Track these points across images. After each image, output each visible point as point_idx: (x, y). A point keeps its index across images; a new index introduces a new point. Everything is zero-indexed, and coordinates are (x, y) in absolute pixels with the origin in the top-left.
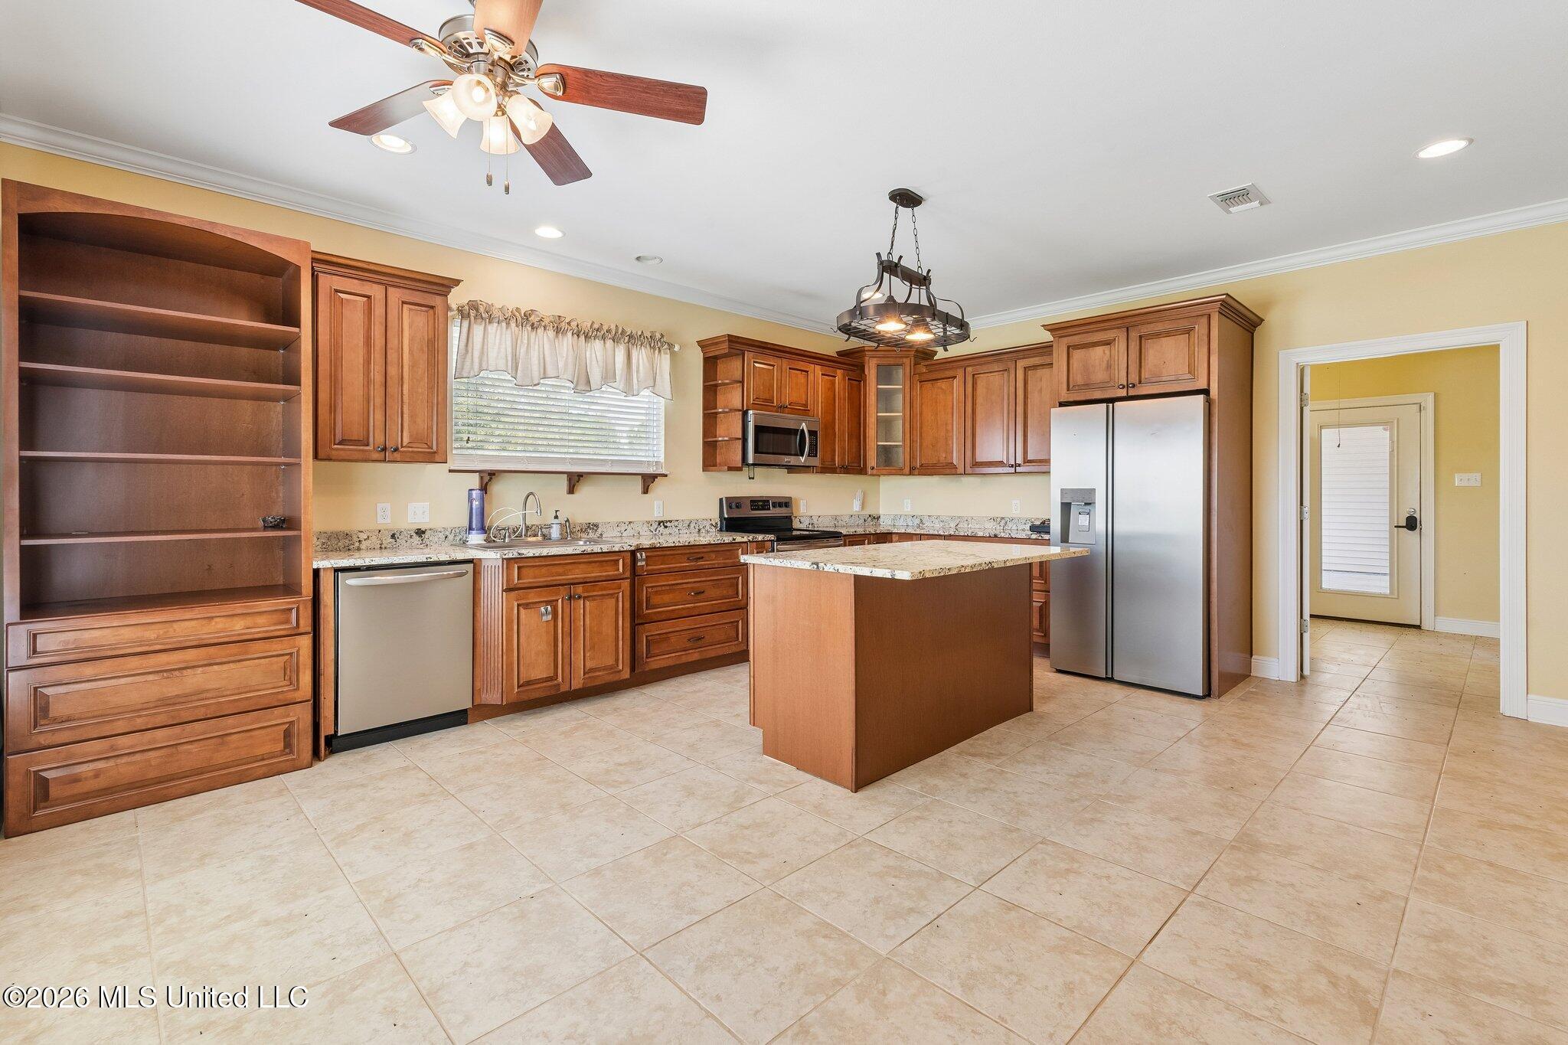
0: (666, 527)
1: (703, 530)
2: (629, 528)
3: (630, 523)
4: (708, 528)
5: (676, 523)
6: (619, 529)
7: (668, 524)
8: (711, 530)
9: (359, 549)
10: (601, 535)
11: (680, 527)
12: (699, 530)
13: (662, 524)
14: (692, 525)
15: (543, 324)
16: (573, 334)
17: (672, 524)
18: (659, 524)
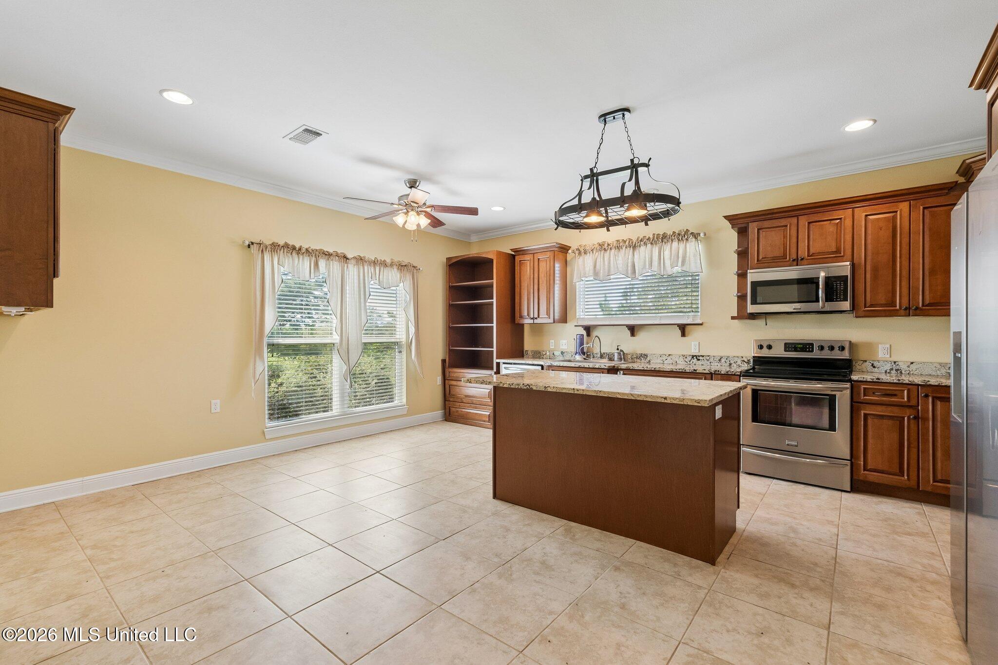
0: (699, 360)
1: (733, 364)
2: (669, 358)
3: (669, 355)
4: (739, 363)
5: (708, 358)
6: (661, 358)
7: (701, 358)
8: (743, 365)
9: (543, 358)
10: (649, 361)
11: (711, 360)
12: (730, 364)
13: (695, 357)
14: (723, 360)
15: (610, 247)
16: (626, 248)
17: (704, 358)
18: (693, 357)
